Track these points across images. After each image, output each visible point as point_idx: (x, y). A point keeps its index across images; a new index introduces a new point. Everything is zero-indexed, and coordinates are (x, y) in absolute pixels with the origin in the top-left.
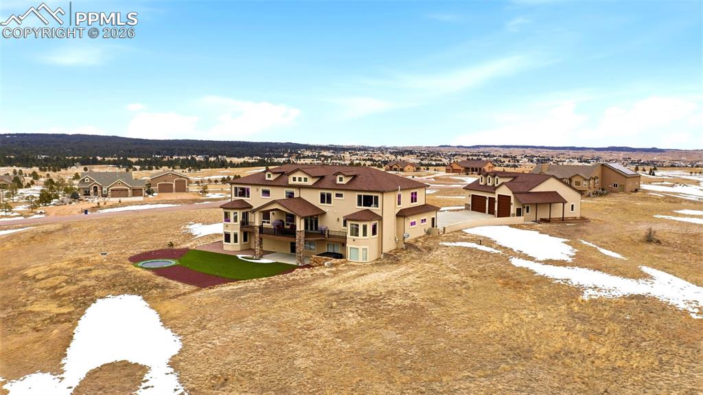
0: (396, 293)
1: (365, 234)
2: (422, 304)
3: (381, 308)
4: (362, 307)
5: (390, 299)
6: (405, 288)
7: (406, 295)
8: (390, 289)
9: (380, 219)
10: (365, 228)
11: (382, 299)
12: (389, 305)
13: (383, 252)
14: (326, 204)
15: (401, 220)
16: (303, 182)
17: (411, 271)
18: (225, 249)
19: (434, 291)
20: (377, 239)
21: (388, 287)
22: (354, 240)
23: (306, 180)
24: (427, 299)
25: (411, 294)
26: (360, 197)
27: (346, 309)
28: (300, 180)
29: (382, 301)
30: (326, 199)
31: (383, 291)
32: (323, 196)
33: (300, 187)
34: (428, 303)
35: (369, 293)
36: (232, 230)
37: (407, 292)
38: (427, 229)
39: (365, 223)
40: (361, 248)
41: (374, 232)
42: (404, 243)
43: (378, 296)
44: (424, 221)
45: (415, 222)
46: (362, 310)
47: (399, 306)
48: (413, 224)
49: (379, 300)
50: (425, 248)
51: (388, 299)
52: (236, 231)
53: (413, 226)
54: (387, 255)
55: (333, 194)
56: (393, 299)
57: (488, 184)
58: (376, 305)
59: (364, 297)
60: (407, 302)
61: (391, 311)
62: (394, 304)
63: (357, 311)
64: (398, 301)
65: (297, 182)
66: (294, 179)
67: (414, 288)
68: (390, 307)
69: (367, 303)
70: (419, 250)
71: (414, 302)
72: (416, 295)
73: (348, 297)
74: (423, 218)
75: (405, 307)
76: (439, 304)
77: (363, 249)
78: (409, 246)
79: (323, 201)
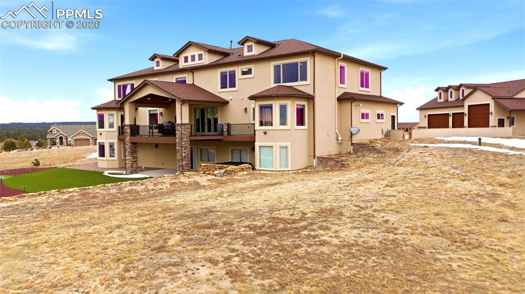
0: (341, 214)
1: (283, 121)
2: (415, 240)
3: (301, 252)
4: (246, 250)
5: (327, 228)
6: (362, 205)
7: (368, 219)
8: (326, 205)
9: (310, 98)
10: (283, 109)
11: (305, 228)
12: (323, 243)
13: (317, 154)
14: (228, 89)
15: (347, 106)
16: (197, 62)
17: (370, 177)
18: (99, 166)
19: (436, 210)
20: (305, 133)
21: (321, 201)
22: (265, 133)
23: (200, 57)
24: (426, 229)
25: (379, 218)
26: (277, 68)
27: (200, 255)
28: (193, 57)
29: (306, 232)
30: (228, 81)
31: (310, 209)
32: (223, 77)
33: (193, 70)
34: (430, 239)
35: (276, 214)
36: (107, 139)
37: (369, 211)
38: (385, 130)
39: (283, 102)
40: (277, 145)
41: (300, 121)
42: (352, 144)
43: (294, 222)
44: (380, 116)
45: (367, 115)
46: (243, 257)
47: (350, 246)
48: (364, 116)
49: (297, 231)
50: (389, 149)
51: (321, 228)
52: (111, 141)
53: (365, 120)
54: (323, 161)
55: (238, 70)
56: (336, 228)
57: (450, 99)
58: (288, 242)
59: (259, 224)
60: (372, 237)
61: (328, 262)
62: (336, 241)
63: (228, 259)
64: (348, 233)
65: (190, 63)
66: (186, 59)
67: (384, 204)
68: (325, 249)
69: (265, 238)
70: (379, 152)
71: (391, 236)
72: (393, 218)
73: (220, 222)
74: (380, 112)
75: (368, 250)
76: (463, 241)
77: (281, 147)
78: (362, 148)
79: (224, 86)
